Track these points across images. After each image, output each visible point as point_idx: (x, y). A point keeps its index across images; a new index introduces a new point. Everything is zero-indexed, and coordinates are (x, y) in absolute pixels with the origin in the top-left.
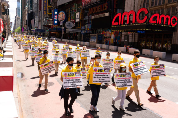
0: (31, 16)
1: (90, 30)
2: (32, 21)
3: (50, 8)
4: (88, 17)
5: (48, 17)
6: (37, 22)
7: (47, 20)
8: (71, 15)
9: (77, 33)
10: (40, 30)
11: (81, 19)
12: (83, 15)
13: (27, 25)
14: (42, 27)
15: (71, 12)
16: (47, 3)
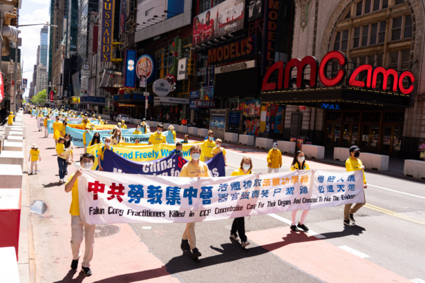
0: (73, 65)
1: (210, 101)
2: (75, 76)
3: (118, 48)
4: (207, 70)
5: (111, 69)
6: (87, 80)
7: (109, 74)
8: (165, 65)
9: (180, 106)
10: (93, 97)
11: (189, 73)
12: (195, 64)
13: (62, 86)
14: (99, 91)
15: (166, 56)
16: (110, 36)
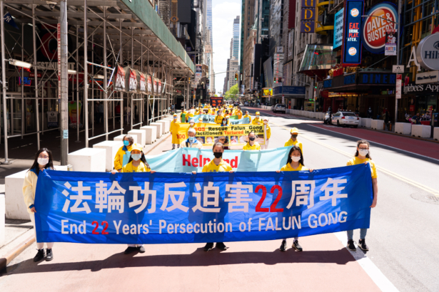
0: (264, 51)
2: (267, 64)
5: (315, 43)
6: (281, 66)
7: (313, 50)
10: (289, 87)
13: (253, 78)
14: (296, 78)
